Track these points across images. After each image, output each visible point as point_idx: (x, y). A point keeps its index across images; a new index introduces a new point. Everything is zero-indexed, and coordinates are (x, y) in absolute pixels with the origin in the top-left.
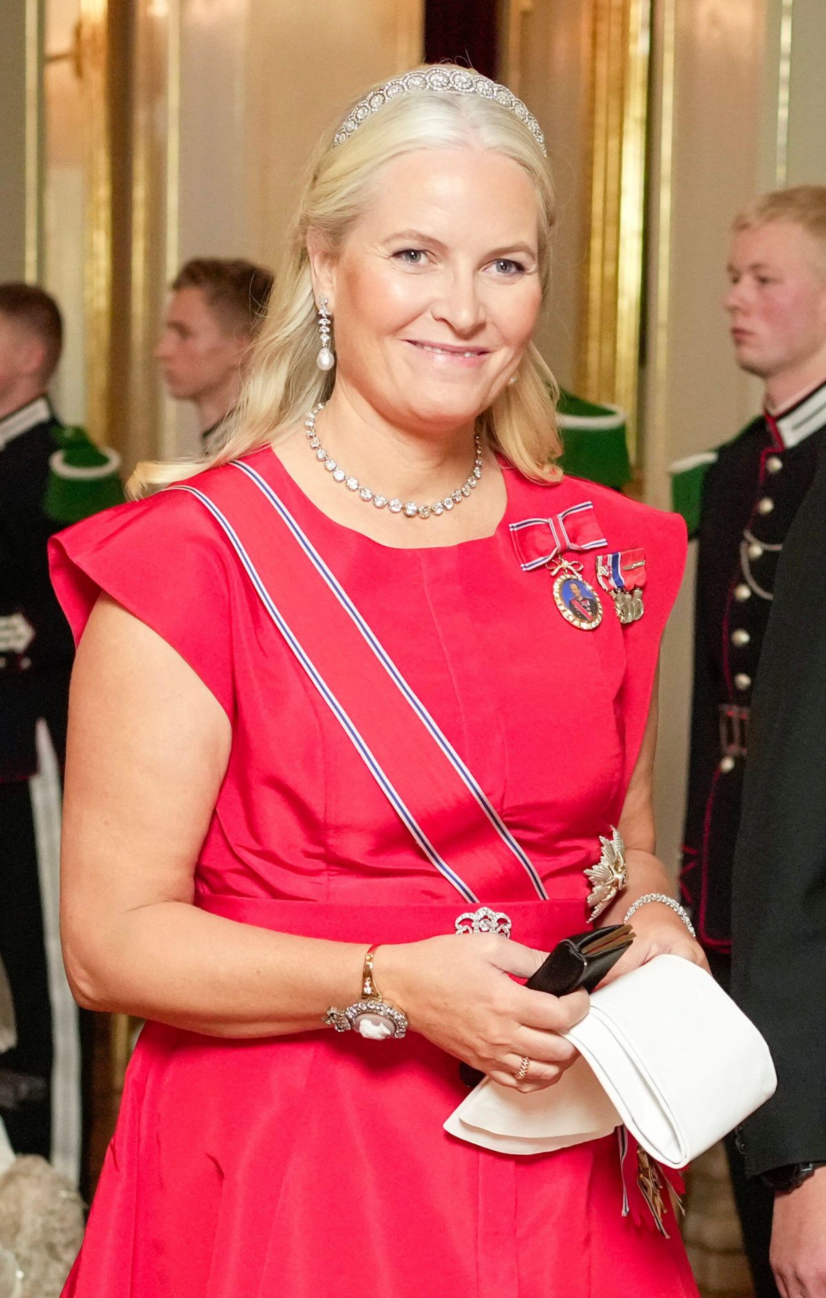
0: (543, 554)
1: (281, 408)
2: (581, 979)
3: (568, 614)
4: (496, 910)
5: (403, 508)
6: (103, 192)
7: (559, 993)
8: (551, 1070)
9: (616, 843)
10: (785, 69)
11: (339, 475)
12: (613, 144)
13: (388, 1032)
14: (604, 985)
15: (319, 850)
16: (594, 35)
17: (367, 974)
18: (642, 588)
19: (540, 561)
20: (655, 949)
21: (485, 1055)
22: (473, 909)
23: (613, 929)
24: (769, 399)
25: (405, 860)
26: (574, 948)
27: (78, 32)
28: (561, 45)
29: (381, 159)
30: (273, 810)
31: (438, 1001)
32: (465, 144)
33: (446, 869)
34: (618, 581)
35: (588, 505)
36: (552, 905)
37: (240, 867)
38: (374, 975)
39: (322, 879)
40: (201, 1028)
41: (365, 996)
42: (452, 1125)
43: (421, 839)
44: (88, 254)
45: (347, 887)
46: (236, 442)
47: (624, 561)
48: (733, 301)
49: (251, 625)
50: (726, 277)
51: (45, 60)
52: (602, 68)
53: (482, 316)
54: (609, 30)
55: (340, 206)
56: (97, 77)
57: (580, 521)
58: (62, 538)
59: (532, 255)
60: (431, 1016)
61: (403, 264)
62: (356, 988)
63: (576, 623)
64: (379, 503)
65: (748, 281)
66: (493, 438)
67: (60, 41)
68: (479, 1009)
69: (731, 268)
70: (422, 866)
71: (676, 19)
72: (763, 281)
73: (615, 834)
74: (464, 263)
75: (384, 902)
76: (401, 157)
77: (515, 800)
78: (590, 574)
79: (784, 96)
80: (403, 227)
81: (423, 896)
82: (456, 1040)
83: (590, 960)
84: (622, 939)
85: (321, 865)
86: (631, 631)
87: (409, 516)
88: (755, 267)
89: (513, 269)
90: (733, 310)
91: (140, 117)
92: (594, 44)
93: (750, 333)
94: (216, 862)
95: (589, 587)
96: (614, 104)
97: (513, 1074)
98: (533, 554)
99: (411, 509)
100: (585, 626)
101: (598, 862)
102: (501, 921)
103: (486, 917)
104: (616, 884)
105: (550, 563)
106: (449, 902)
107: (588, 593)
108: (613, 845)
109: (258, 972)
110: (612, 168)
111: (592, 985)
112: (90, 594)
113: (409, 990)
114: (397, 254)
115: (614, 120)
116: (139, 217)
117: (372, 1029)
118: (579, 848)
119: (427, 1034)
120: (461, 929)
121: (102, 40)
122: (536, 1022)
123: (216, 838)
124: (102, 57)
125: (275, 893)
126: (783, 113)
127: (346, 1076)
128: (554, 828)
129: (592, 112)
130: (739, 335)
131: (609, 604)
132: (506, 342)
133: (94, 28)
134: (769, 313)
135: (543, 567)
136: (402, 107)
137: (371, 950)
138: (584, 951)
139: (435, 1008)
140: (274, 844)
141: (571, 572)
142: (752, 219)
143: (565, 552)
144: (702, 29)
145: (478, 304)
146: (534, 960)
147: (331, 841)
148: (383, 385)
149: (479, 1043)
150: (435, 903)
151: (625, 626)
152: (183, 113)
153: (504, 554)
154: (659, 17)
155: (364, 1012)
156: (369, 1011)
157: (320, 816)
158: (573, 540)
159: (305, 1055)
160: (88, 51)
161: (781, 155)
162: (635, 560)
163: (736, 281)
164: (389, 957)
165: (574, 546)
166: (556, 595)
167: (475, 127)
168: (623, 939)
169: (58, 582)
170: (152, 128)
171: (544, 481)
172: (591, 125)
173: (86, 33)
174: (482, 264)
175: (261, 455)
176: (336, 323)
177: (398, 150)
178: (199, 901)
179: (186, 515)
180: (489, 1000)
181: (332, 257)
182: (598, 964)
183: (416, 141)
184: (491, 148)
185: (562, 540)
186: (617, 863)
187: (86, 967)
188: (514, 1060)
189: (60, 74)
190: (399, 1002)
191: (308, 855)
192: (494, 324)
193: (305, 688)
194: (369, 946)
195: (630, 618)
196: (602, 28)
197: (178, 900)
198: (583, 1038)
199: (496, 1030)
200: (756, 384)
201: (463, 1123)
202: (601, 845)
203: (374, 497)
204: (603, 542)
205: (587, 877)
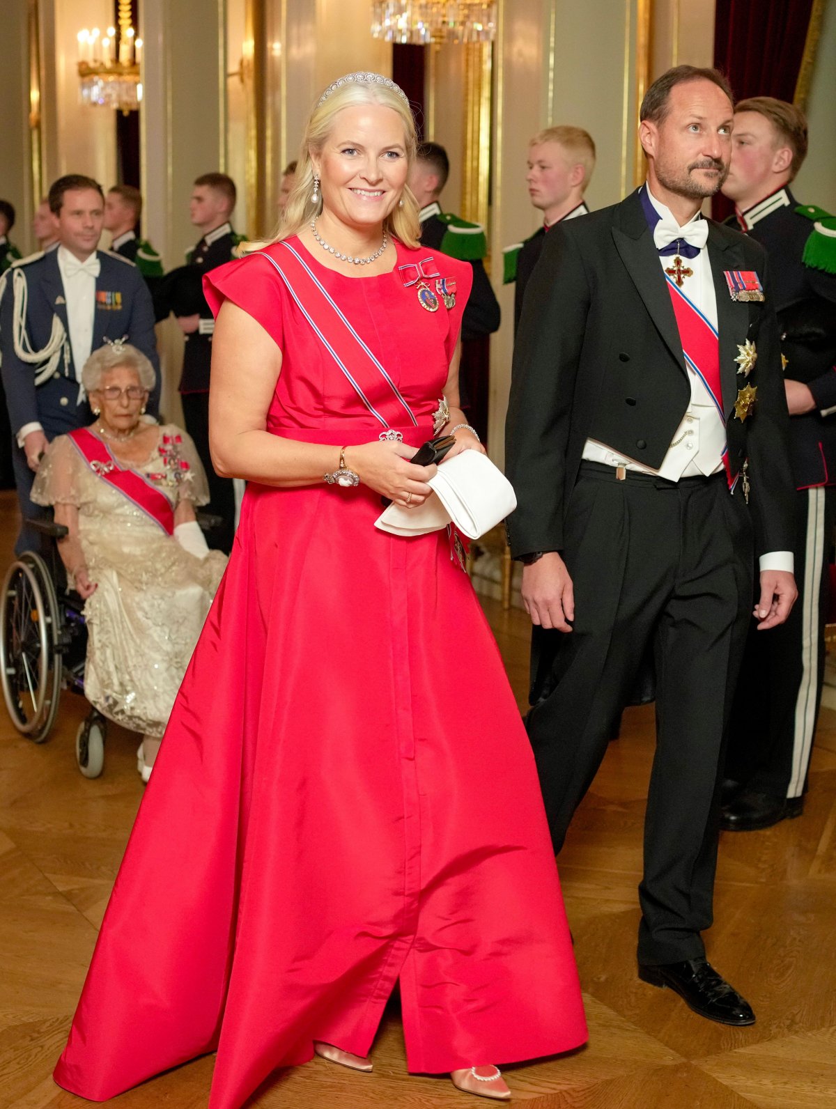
0: (414, 279)
1: (302, 220)
2: (434, 459)
3: (424, 305)
4: (396, 431)
5: (353, 261)
6: (253, 133)
7: (424, 465)
8: (421, 498)
9: (445, 402)
10: (551, 75)
11: (326, 247)
12: (476, 109)
13: (351, 483)
14: (443, 462)
15: (322, 407)
16: (467, 60)
17: (342, 458)
18: (455, 294)
19: (412, 282)
20: (464, 447)
21: (393, 492)
22: (387, 431)
23: (446, 438)
24: (546, 220)
25: (359, 410)
26: (431, 445)
27: (241, 63)
28: (453, 66)
29: (335, 111)
30: (300, 389)
31: (372, 470)
32: (371, 103)
33: (375, 412)
34: (445, 291)
35: (431, 259)
36: (419, 429)
37: (286, 415)
38: (345, 458)
39: (322, 419)
40: (271, 484)
41: (341, 468)
42: (378, 524)
43: (365, 400)
44: (247, 160)
45: (332, 423)
46: (282, 235)
47: (447, 281)
48: (530, 177)
49: (291, 312)
50: (527, 166)
51: (227, 75)
52: (471, 75)
53: (381, 176)
54: (473, 59)
55: (320, 133)
56: (250, 83)
57: (428, 265)
58: (209, 275)
59: (402, 149)
60: (370, 476)
61: (347, 155)
62: (337, 464)
63: (428, 309)
64: (343, 259)
65: (536, 168)
66: (393, 231)
67: (233, 67)
68: (390, 472)
69: (529, 162)
70: (367, 413)
71: (503, 54)
72: (543, 168)
73: (445, 398)
74: (372, 154)
75: (348, 428)
76: (343, 110)
77: (404, 384)
78: (433, 288)
79: (551, 87)
80: (345, 139)
81: (365, 426)
82: (380, 486)
83: (438, 451)
84: (449, 442)
85: (321, 413)
86: (451, 312)
87: (356, 264)
88: (540, 162)
89: (395, 156)
90: (530, 181)
91: (269, 100)
92: (467, 65)
93: (538, 191)
94: (275, 413)
95: (433, 294)
96: (476, 91)
97: (405, 500)
98: (409, 279)
99: (357, 261)
100: (431, 310)
101: (438, 410)
102: (398, 435)
103: (392, 434)
104: (445, 419)
105: (416, 283)
106: (375, 427)
107: (432, 296)
108: (444, 403)
109: (295, 459)
110: (476, 119)
111: (438, 462)
112: (221, 298)
113: (360, 465)
114: (344, 151)
115: (476, 99)
116: (269, 143)
117: (344, 482)
118: (430, 404)
119: (368, 484)
120: (382, 439)
121: (252, 66)
122: (415, 477)
123: (276, 403)
124: (252, 74)
125: (302, 426)
126: (551, 94)
127: (332, 503)
128: (419, 396)
129: (466, 95)
130: (533, 192)
131: (441, 300)
132: (392, 186)
133: (248, 61)
134: (546, 181)
135: (413, 285)
136: (345, 88)
137: (343, 448)
138: (435, 446)
139: (371, 472)
140: (301, 404)
141: (425, 287)
142: (538, 141)
143: (422, 278)
144: (515, 57)
145: (378, 171)
146: (413, 451)
147: (326, 403)
148: (341, 208)
149: (390, 487)
150: (370, 428)
151: (449, 310)
152: (288, 97)
153: (397, 279)
154: (495, 52)
155: (340, 475)
156: (343, 474)
157: (321, 392)
158: (426, 273)
159: (317, 494)
160: (246, 72)
161: (550, 113)
162: (452, 281)
163: (531, 168)
164: (351, 452)
165: (426, 276)
166: (419, 297)
167: (375, 96)
168: (452, 441)
169: (207, 294)
170: (274, 104)
171: (414, 248)
172: (466, 100)
173: (245, 63)
174: (381, 154)
175: (293, 240)
176: (321, 183)
177: (343, 107)
178: (268, 430)
179: (261, 265)
180: (395, 468)
181: (318, 155)
182: (442, 452)
183: (349, 103)
184: (382, 104)
185: (421, 273)
186: (446, 410)
187: (221, 458)
188: (405, 494)
189: (234, 82)
190: (356, 470)
191: (316, 409)
192: (387, 180)
193: (314, 337)
194: (342, 447)
195: (451, 305)
196: (471, 58)
197: (260, 429)
198: (434, 484)
199: (398, 481)
200: (540, 212)
201: (383, 523)
202: (439, 403)
203: (341, 256)
204: (438, 274)
205: (433, 416)
